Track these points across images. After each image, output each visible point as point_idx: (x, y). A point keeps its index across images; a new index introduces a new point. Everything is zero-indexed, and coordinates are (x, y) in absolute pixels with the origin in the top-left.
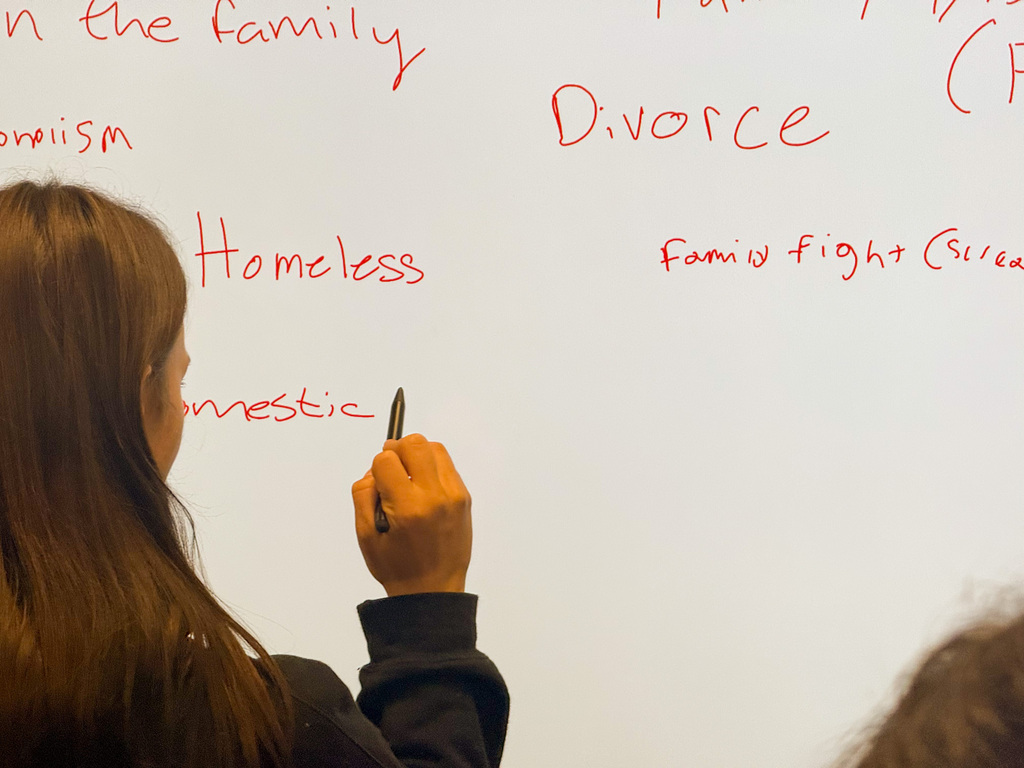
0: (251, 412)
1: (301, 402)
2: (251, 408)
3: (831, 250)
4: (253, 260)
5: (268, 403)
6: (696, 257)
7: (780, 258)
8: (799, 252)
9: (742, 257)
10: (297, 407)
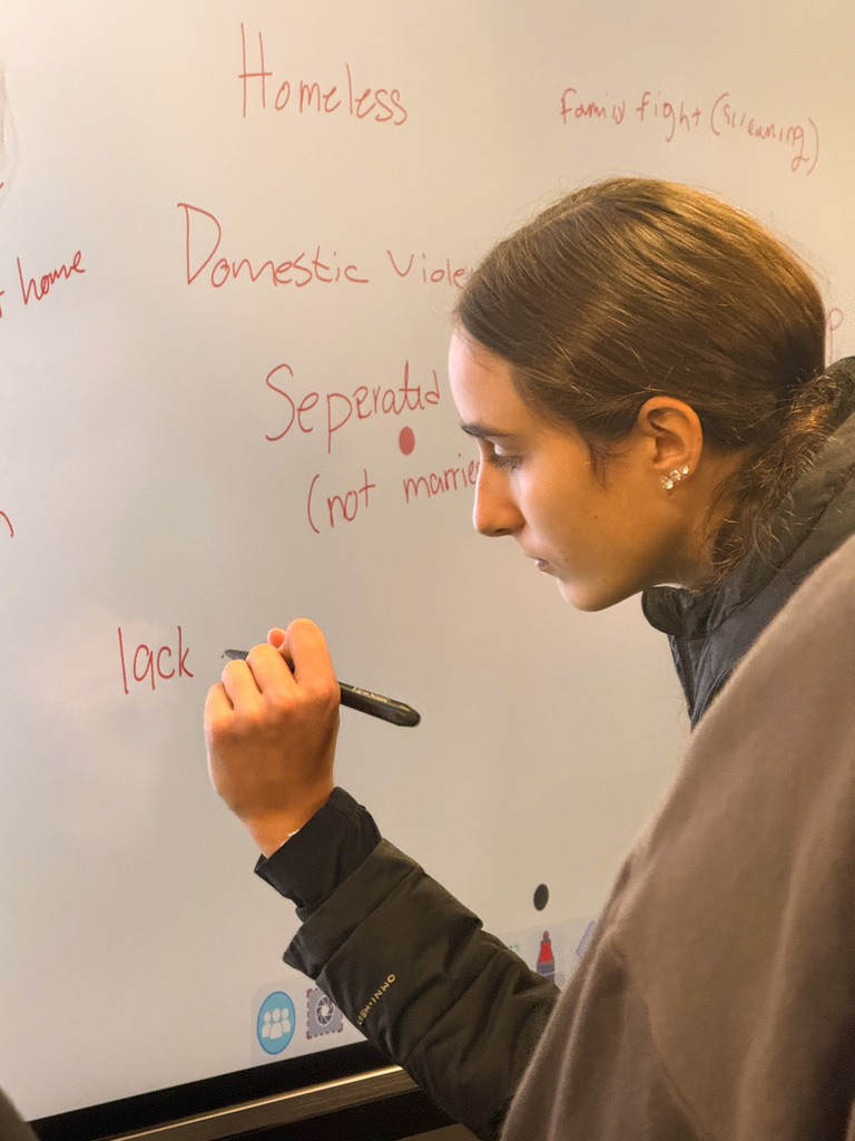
0: (279, 276)
1: (316, 263)
2: (278, 270)
3: (660, 108)
4: (283, 88)
5: (290, 263)
6: (582, 109)
7: (631, 114)
8: (642, 109)
9: (609, 112)
10: (311, 267)
